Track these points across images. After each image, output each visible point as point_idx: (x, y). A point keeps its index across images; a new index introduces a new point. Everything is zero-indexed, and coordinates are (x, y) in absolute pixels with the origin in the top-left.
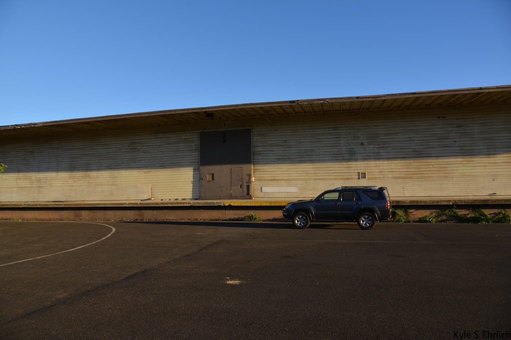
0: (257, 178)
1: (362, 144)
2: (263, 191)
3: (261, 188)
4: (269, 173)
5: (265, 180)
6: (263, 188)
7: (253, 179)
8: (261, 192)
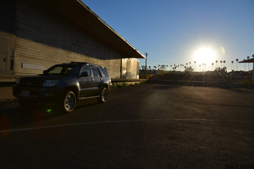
0: (18, 54)
1: (74, 45)
2: (23, 67)
3: (22, 64)
4: (28, 51)
5: (25, 57)
6: (23, 64)
7: (16, 54)
8: (22, 68)
